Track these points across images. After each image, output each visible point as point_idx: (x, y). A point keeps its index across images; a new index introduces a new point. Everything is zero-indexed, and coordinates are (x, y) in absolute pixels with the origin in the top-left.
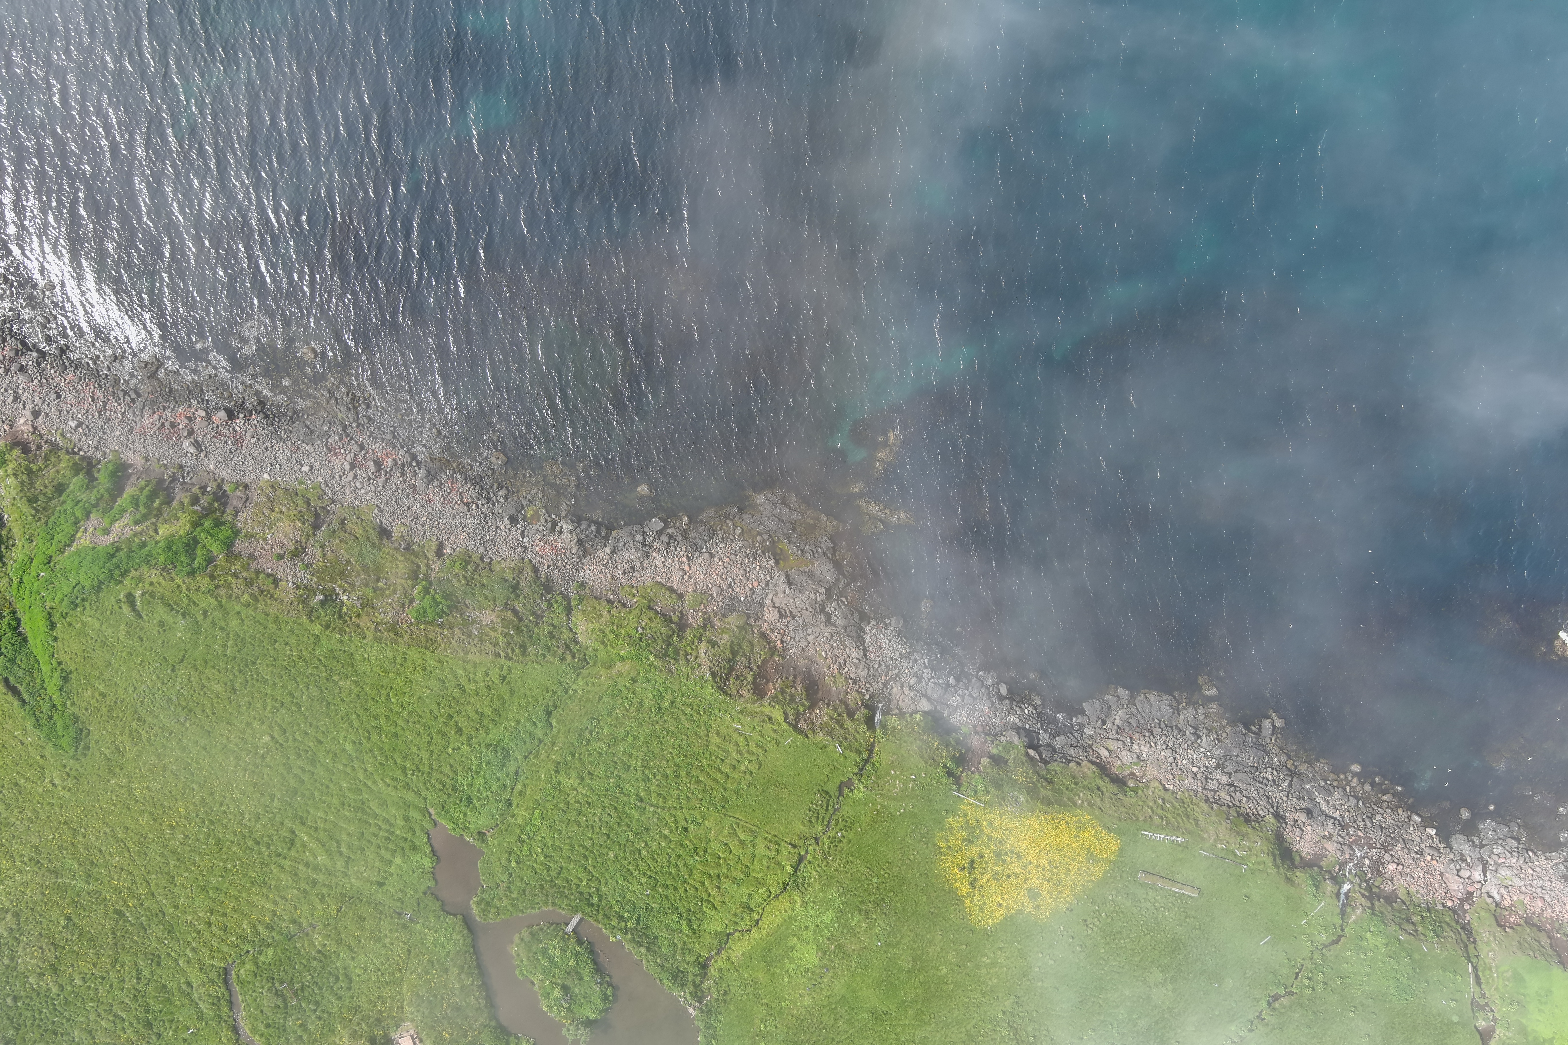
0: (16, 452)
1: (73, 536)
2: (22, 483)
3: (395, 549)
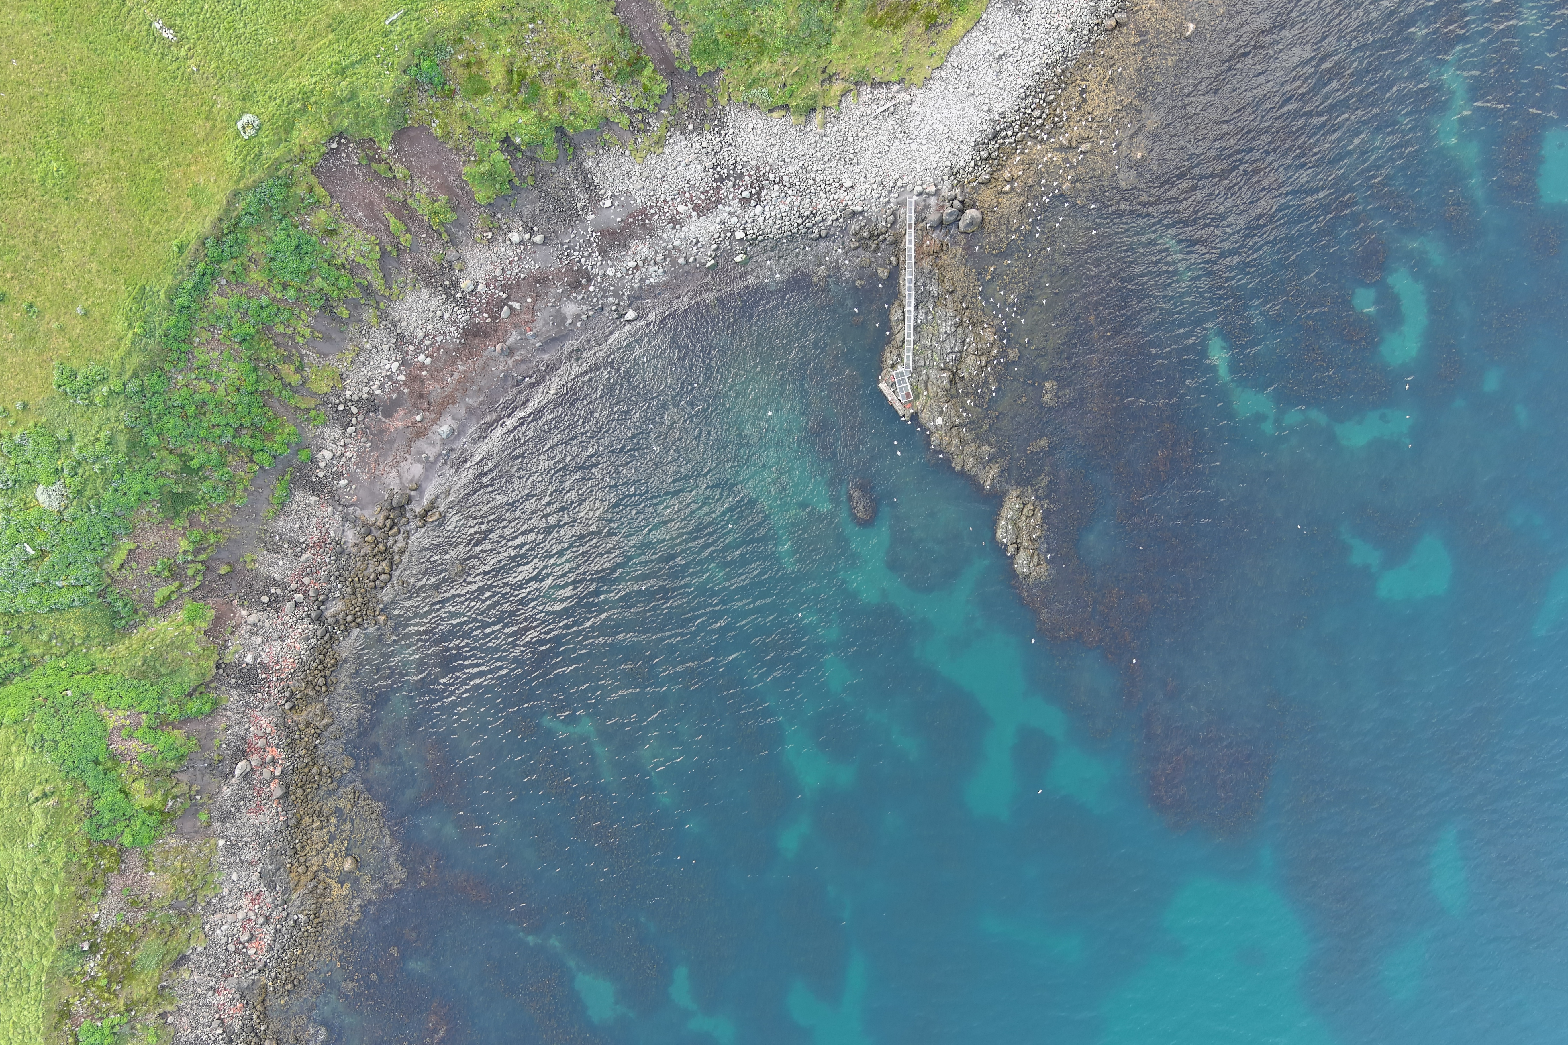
0: (205, 626)
1: (117, 708)
2: (173, 643)
3: (161, 979)
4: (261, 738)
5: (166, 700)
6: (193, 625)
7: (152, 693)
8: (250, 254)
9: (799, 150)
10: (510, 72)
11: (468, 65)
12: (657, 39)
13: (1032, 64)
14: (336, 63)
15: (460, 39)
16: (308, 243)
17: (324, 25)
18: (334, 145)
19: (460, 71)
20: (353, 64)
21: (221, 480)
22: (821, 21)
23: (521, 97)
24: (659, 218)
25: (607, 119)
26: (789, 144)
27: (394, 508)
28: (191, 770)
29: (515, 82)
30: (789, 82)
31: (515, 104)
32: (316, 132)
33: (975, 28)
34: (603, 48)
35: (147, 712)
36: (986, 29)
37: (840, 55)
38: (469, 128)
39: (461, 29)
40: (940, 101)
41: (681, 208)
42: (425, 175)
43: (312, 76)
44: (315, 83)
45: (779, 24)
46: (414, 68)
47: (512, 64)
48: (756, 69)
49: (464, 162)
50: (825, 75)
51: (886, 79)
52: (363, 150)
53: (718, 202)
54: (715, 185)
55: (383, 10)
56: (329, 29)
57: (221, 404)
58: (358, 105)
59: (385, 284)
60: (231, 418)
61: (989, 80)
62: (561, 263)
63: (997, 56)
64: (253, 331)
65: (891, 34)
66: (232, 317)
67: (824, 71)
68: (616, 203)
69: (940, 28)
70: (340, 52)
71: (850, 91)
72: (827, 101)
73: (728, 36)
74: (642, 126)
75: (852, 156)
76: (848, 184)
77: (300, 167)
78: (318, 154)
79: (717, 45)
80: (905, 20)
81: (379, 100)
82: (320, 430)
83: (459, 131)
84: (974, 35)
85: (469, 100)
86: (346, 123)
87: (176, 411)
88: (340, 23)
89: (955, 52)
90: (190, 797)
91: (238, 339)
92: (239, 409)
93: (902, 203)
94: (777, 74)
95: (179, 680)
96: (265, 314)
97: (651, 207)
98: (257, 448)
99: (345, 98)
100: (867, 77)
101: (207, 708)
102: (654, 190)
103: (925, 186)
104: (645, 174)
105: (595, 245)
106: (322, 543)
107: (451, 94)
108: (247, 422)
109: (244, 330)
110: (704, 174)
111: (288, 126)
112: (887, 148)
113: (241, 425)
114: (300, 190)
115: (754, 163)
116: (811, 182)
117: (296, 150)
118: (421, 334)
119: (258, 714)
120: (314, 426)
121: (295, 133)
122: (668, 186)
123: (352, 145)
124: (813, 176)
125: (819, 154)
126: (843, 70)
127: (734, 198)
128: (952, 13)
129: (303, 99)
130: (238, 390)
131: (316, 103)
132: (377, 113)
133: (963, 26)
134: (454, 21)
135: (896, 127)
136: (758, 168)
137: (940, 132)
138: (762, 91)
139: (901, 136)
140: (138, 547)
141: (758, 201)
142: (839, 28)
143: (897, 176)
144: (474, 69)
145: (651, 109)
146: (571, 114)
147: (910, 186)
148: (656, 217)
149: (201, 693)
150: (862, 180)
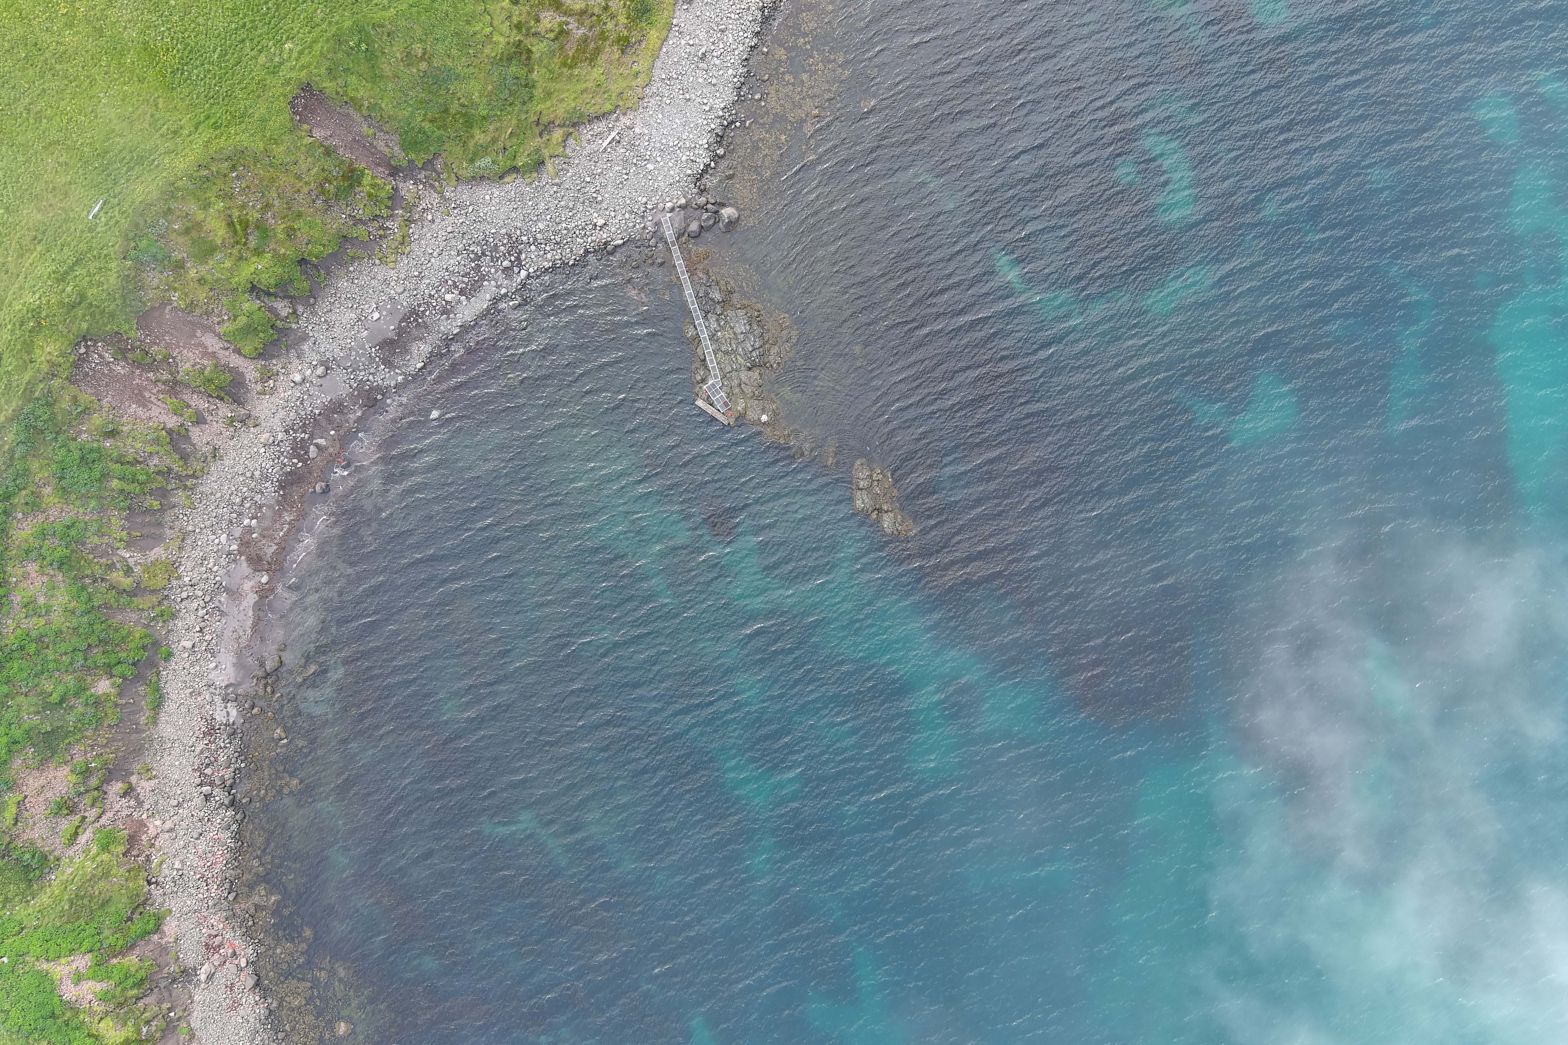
0: (121, 849)
1: (59, 957)
2: (94, 876)
4: (216, 936)
5: (107, 932)
6: (109, 853)
7: (90, 930)
8: (37, 480)
9: (542, 206)
10: (231, 224)
11: (187, 231)
12: (364, 146)
13: (736, 53)
14: (54, 272)
15: (169, 209)
16: (91, 451)
17: (29, 239)
18: (83, 350)
19: (181, 240)
20: (71, 269)
21: (87, 705)
22: (517, 78)
23: (252, 244)
24: (431, 313)
25: (345, 237)
26: (530, 203)
27: (268, 674)
28: (156, 990)
29: (240, 232)
30: (508, 144)
31: (249, 254)
32: (58, 344)
33: (670, 35)
34: (313, 172)
35: (91, 951)
36: (681, 33)
37: (548, 104)
38: (211, 289)
39: (166, 200)
40: (660, 116)
41: (448, 297)
42: (184, 347)
43: (34, 293)
44: (40, 298)
45: (477, 94)
46: (133, 252)
47: (230, 216)
48: (471, 144)
49: (219, 323)
50: (541, 127)
51: (601, 112)
52: (114, 345)
53: (483, 278)
54: (473, 265)
55: (82, 206)
56: (36, 242)
57: (61, 632)
58: (91, 304)
59: (186, 464)
60: (76, 642)
61: (700, 80)
62: (351, 387)
63: (700, 54)
64: (67, 552)
65: (589, 67)
66: (41, 547)
67: (538, 123)
68: (384, 313)
69: (636, 46)
70: (53, 260)
71: (571, 134)
72: (551, 151)
73: (431, 121)
74: (381, 232)
75: (594, 195)
76: (600, 222)
77: (56, 383)
78: (69, 364)
79: (424, 132)
80: (598, 51)
81: (109, 294)
82: (171, 624)
83: (202, 295)
84: (671, 43)
85: (201, 264)
86: (85, 326)
87: (16, 655)
88: (44, 233)
89: (658, 64)
90: (163, 1016)
91: (55, 565)
92: (81, 630)
93: (658, 224)
94: (494, 141)
95: (113, 909)
96: (73, 532)
97: (419, 306)
98: (113, 662)
99: (74, 302)
100: (581, 115)
101: (151, 926)
102: (416, 289)
103: (675, 201)
104: (402, 276)
105: (377, 359)
106: (211, 731)
107: (180, 266)
108: (93, 640)
109: (57, 555)
110: (459, 258)
111: (28, 347)
112: (626, 177)
113: (89, 645)
114: (65, 404)
115: (503, 231)
116: (565, 232)
117: (45, 368)
118: (238, 500)
119: (205, 914)
120: (164, 622)
121: (38, 351)
122: (428, 281)
123: (100, 344)
124: (564, 225)
125: (563, 203)
126: (556, 117)
127: (496, 272)
128: (642, 29)
129: (34, 317)
130: (73, 613)
131: (47, 316)
132: (112, 307)
133: (658, 38)
134: (155, 195)
135: (627, 154)
136: (510, 237)
137: (671, 144)
138: (484, 162)
139: (635, 161)
140: (26, 797)
141: (521, 266)
142: (536, 78)
143: (645, 200)
144: (194, 234)
145: (385, 212)
146: (307, 244)
147: (661, 205)
148: (427, 313)
149: (141, 913)
150: (613, 214)
